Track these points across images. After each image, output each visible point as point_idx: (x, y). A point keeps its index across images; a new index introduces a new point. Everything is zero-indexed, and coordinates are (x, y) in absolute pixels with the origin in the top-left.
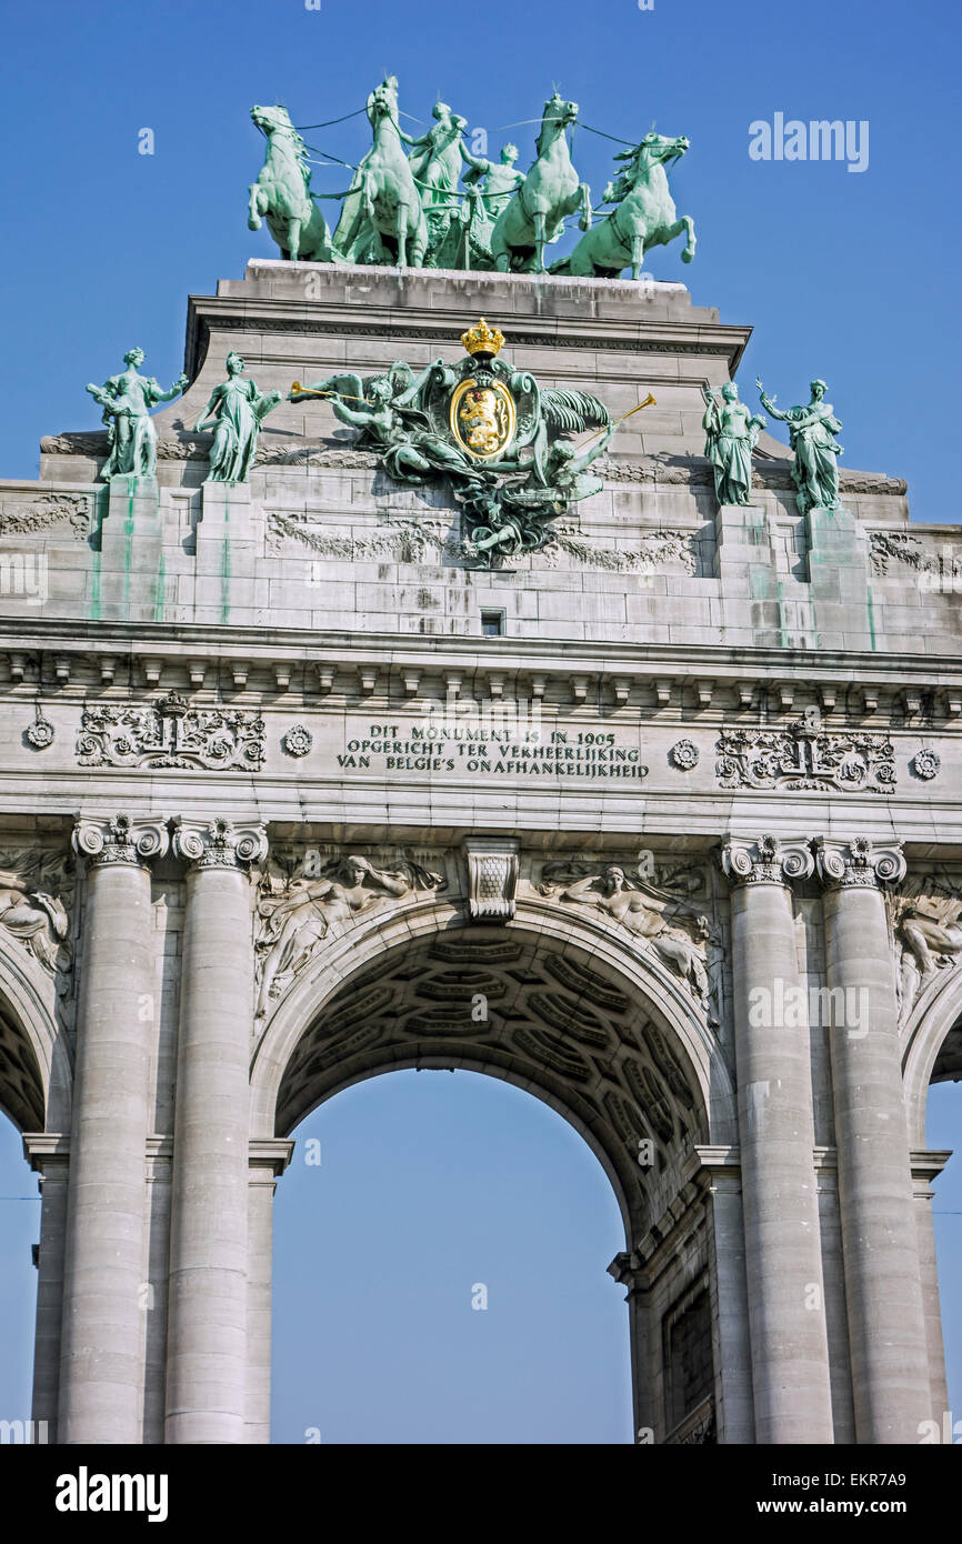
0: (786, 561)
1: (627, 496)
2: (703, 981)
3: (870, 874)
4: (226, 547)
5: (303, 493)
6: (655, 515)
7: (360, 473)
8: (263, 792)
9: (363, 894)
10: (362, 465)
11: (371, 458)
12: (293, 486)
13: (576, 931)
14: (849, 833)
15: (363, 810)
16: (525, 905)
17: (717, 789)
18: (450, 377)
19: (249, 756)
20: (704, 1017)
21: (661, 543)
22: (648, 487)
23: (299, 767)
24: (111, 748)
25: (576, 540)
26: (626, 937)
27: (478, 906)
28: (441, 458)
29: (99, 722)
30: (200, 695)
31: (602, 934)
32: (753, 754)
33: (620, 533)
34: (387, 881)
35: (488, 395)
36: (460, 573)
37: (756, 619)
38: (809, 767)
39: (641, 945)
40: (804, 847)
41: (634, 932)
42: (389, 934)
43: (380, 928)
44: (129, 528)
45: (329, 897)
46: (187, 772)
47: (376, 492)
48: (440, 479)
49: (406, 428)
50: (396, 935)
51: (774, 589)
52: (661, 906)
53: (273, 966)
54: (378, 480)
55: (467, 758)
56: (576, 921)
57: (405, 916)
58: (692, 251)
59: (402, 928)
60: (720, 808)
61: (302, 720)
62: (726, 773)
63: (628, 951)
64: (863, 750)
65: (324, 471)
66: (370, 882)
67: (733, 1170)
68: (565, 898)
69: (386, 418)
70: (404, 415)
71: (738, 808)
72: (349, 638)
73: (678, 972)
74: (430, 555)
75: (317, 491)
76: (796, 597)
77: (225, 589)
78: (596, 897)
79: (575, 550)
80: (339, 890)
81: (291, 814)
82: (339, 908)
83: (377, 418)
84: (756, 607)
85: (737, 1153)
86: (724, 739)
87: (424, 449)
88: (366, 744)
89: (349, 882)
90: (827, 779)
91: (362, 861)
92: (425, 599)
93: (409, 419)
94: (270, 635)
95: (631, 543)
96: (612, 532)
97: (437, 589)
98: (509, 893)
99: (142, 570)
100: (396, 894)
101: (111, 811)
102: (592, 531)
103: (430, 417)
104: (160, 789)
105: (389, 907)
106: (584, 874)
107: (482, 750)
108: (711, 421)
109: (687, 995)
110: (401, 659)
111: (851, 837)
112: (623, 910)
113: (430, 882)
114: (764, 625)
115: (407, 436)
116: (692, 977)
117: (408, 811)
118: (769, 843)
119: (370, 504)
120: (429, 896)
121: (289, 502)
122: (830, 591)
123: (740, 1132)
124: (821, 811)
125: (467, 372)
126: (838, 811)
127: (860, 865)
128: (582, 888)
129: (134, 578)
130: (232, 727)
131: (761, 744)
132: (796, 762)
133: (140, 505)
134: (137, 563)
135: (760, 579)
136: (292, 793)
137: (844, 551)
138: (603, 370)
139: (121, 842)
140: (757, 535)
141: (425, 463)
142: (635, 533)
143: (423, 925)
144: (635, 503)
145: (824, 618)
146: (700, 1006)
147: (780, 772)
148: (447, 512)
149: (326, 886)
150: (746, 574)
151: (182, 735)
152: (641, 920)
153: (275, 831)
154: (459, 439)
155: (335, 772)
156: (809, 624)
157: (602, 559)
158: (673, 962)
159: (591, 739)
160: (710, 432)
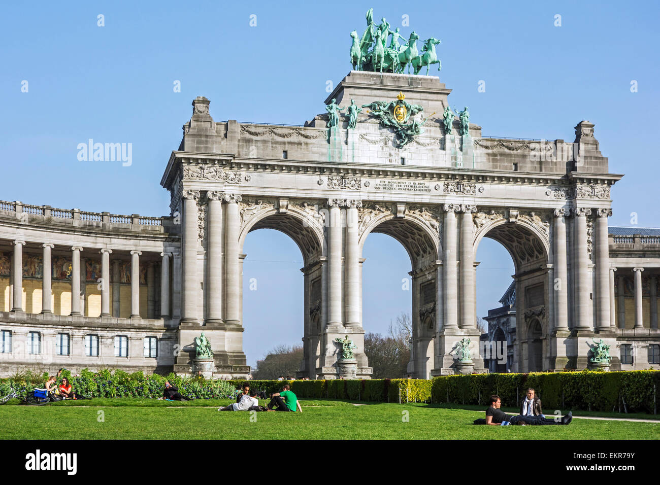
0: (458, 146)
1: (427, 130)
2: (438, 230)
3: (470, 211)
4: (353, 143)
5: (366, 129)
6: (433, 135)
7: (376, 125)
8: (361, 194)
9: (377, 212)
10: (376, 123)
11: (378, 121)
12: (364, 128)
13: (415, 220)
14: (467, 203)
15: (379, 197)
16: (407, 215)
17: (444, 194)
18: (395, 104)
19: (358, 187)
20: (438, 236)
21: (434, 141)
22: (432, 128)
23: (368, 189)
24: (334, 185)
25: (417, 140)
26: (424, 221)
27: (399, 215)
28: (393, 123)
29: (331, 180)
30: (350, 175)
31: (420, 220)
32: (450, 187)
33: (426, 138)
34: (382, 210)
35: (402, 108)
36: (397, 149)
37: (452, 159)
38: (460, 190)
39: (427, 223)
40: (458, 206)
41: (426, 220)
42: (382, 220)
43: (381, 219)
44: (335, 139)
45: (371, 212)
46: (347, 190)
47: (379, 129)
48: (392, 127)
49: (385, 115)
50: (383, 220)
51: (456, 153)
52: (431, 215)
53: (361, 226)
54: (380, 126)
55: (398, 187)
56: (415, 218)
57: (385, 216)
58: (440, 69)
59: (384, 219)
60: (444, 198)
61: (368, 179)
62: (445, 191)
63: (425, 224)
64: (470, 187)
65: (369, 124)
66: (379, 210)
67: (442, 265)
68: (414, 213)
69: (381, 113)
70: (384, 112)
71: (447, 198)
72: (378, 165)
73: (434, 228)
74: (390, 143)
75: (368, 129)
76: (460, 155)
77: (353, 152)
78: (419, 213)
79: (417, 143)
80: (373, 211)
81: (366, 198)
82: (373, 215)
83: (380, 113)
84: (452, 157)
85: (443, 262)
86: (445, 184)
87: (389, 121)
88: (379, 184)
89: (375, 210)
90: (463, 192)
91: (378, 206)
92: (390, 155)
93: (386, 113)
94: (364, 165)
95: (428, 141)
96: (424, 138)
97: (393, 153)
98: (404, 213)
99: (338, 148)
100: (383, 212)
101: (335, 197)
102: (421, 138)
103: (390, 112)
104: (343, 193)
105: (382, 215)
106: (417, 209)
107: (401, 186)
108: (445, 115)
109: (435, 232)
110: (387, 169)
111: (466, 204)
112: (424, 216)
113: (389, 210)
114: (453, 160)
115: (385, 117)
116: (436, 229)
117: (387, 198)
118: (452, 205)
119: (378, 132)
120: (389, 212)
121: (363, 131)
122: (466, 154)
123: (444, 258)
124: (462, 199)
125: (397, 103)
126: (465, 199)
127: (468, 209)
128: (417, 212)
129: (336, 150)
130: (355, 181)
131: (451, 185)
132: (458, 188)
133: (337, 134)
134: (337, 147)
135: (453, 150)
136: (367, 194)
137: (469, 145)
138: (422, 98)
139: (336, 203)
140: (453, 141)
141: (389, 123)
142: (429, 138)
143: (388, 218)
144: (429, 132)
145: (465, 159)
146: (437, 234)
147: (455, 191)
148: (393, 134)
149: (371, 210)
150: (451, 150)
151: (346, 183)
152: (427, 218)
153: (364, 202)
154: (396, 118)
155: (374, 190)
156: (462, 160)
157: (423, 145)
158: (433, 226)
159: (421, 184)
160: (444, 117)
